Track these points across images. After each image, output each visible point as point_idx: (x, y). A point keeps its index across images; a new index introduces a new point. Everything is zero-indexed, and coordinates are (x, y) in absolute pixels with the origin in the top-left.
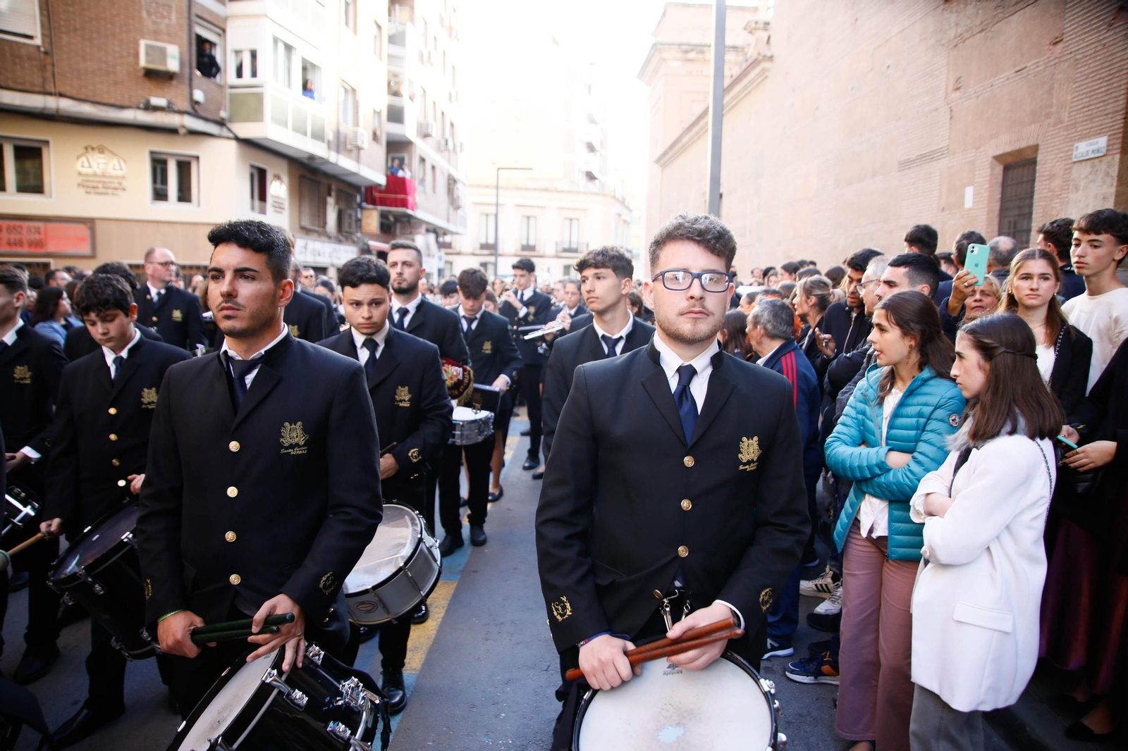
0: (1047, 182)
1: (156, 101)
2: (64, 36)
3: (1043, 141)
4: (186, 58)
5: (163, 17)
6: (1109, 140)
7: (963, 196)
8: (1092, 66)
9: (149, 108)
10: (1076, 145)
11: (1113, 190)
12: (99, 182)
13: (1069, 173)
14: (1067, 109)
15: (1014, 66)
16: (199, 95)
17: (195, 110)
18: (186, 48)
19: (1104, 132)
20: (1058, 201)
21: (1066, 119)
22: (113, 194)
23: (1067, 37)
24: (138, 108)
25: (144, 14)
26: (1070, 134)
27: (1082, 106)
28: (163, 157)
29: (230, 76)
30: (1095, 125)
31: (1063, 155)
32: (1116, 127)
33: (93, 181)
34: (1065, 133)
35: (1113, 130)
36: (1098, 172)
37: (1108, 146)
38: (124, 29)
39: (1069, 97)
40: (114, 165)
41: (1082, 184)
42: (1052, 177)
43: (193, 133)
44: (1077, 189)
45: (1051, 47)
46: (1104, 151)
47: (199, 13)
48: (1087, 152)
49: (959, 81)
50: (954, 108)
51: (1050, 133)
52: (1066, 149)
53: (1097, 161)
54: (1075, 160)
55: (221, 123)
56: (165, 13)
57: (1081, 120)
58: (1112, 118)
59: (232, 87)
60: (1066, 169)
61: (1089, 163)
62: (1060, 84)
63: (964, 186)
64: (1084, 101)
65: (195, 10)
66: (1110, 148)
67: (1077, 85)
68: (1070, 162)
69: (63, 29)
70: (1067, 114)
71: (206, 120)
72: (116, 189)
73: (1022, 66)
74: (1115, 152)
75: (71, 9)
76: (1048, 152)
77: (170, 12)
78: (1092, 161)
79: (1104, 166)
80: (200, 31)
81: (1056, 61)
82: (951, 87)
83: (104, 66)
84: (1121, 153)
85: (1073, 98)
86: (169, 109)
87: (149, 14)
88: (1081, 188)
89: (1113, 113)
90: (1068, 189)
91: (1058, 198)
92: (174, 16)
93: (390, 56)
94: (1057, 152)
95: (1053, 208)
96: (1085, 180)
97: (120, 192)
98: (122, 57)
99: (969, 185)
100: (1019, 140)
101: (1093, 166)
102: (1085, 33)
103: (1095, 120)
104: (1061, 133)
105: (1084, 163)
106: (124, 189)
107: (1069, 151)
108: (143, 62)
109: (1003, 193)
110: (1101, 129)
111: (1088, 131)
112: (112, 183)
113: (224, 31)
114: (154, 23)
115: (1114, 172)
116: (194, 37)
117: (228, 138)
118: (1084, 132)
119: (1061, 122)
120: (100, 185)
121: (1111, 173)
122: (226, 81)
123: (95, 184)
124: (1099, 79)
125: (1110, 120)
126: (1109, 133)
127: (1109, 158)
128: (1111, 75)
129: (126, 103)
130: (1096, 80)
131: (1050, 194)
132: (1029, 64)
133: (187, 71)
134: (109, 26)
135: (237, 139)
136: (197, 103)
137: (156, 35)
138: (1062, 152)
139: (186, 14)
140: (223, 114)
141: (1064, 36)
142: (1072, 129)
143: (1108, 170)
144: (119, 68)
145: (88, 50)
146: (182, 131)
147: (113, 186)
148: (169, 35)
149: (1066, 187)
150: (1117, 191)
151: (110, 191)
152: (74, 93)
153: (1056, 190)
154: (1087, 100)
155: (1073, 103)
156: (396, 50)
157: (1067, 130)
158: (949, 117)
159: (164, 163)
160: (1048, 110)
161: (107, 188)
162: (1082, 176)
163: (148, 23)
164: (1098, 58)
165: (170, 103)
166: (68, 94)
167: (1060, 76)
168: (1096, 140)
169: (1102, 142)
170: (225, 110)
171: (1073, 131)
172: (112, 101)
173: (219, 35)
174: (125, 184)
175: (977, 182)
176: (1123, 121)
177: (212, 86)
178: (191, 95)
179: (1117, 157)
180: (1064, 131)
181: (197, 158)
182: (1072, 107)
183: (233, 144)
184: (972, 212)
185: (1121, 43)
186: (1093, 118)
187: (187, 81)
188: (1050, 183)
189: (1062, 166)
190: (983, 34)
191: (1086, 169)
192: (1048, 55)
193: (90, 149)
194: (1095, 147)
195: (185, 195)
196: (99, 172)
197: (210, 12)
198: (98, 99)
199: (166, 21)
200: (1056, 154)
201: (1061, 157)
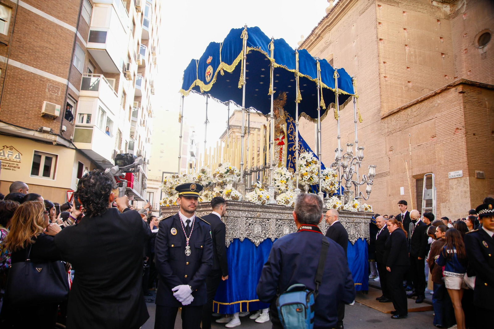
0: (439, 186)
1: (45, 128)
2: (8, 95)
3: (434, 171)
4: (62, 111)
5: (55, 93)
6: (463, 172)
7: (400, 191)
8: (450, 146)
9: (41, 131)
10: (449, 173)
11: (469, 189)
12: (7, 163)
13: (448, 183)
14: (443, 160)
15: (417, 144)
16: (64, 128)
17: (61, 134)
18: (63, 107)
19: (460, 169)
20: (445, 193)
21: (443, 164)
22: (13, 170)
23: (437, 136)
24: (36, 131)
25: (47, 90)
26: (446, 169)
27: (450, 159)
28: (40, 154)
29: (77, 121)
30: (455, 166)
31: (444, 176)
32: (466, 167)
33: (4, 163)
34: (444, 168)
35: (464, 168)
36: (461, 183)
37: (463, 173)
38: (37, 95)
39: (443, 156)
40: (17, 156)
41: (454, 187)
42: (441, 184)
43: (59, 145)
44: (453, 189)
45: (431, 138)
46: (462, 175)
47: (70, 93)
48: (455, 175)
49: (391, 148)
50: (390, 157)
51: (437, 168)
52: (445, 174)
53: (459, 179)
54: (450, 178)
55: (70, 141)
56: (56, 91)
57: (450, 164)
58: (463, 164)
59: (76, 126)
60: (446, 181)
61: (456, 180)
62: (438, 151)
63: (399, 187)
64: (449, 158)
65: (69, 92)
66: (464, 174)
67: (445, 152)
68: (448, 179)
69: (8, 92)
70: (443, 162)
71: (65, 139)
72: (15, 167)
73: (420, 144)
74: (466, 176)
75: (14, 84)
76: (437, 175)
77: (58, 91)
78: (457, 179)
79: (463, 181)
80: (69, 101)
81: (435, 143)
82: (388, 150)
83: (24, 110)
84: (469, 176)
85: (444, 156)
86: (50, 133)
87: (49, 90)
88: (454, 188)
89: (463, 162)
90: (449, 188)
91: (444, 192)
92: (59, 93)
93: (132, 121)
94: (441, 175)
95: (443, 195)
96: (455, 186)
97: (16, 169)
98: (33, 107)
99: (401, 186)
100: (423, 170)
101: (458, 181)
102: (445, 135)
103: (456, 164)
104: (442, 168)
105: (454, 179)
106: (19, 168)
107: (446, 175)
108: (43, 110)
109: (417, 189)
110: (459, 168)
111: (453, 168)
112: (14, 164)
113: (77, 102)
114: (51, 94)
115: (468, 182)
116: (66, 102)
117: (73, 149)
118: (452, 168)
119: (441, 164)
120: (7, 165)
121: (467, 183)
122: (74, 123)
123: (5, 164)
124: (454, 150)
125: (462, 165)
126: (462, 169)
127: (465, 178)
128: (459, 149)
129: (31, 128)
130: (453, 151)
131: (441, 190)
132: (423, 144)
133: (62, 116)
134: (30, 93)
135: (76, 149)
136: (63, 131)
137: (50, 99)
138: (444, 175)
139: (65, 93)
140: (72, 138)
141: (436, 135)
142: (446, 167)
143: (465, 182)
144: (31, 112)
145: (18, 102)
146: (55, 143)
147: (14, 166)
148: (56, 100)
149: (448, 188)
150: (470, 190)
151: (12, 168)
152: (7, 121)
153: (443, 189)
154: (451, 157)
155: (445, 158)
156: (134, 119)
157: (444, 167)
158: (389, 160)
159: (40, 156)
160: (434, 160)
161: (11, 166)
162: (454, 184)
163: (48, 94)
164: (452, 144)
165: (51, 129)
166: (4, 121)
167: (437, 148)
168: (458, 171)
169: (461, 172)
170: (72, 136)
171: (447, 168)
172: (24, 126)
173: (75, 103)
174: (20, 165)
175: (405, 185)
176: (467, 165)
177: (70, 125)
178: (61, 127)
179: (468, 178)
180: (443, 167)
181: (57, 156)
182: (445, 160)
183: (74, 151)
184: (404, 196)
185: (460, 140)
186: (455, 164)
187: (61, 121)
188: (440, 186)
189: (444, 180)
190: (401, 132)
191: (455, 182)
192: (431, 141)
193: (5, 147)
194: (458, 174)
195: (47, 172)
196: (8, 159)
197: (74, 93)
198: (18, 125)
199: (56, 94)
200: (440, 176)
201: (444, 177)
